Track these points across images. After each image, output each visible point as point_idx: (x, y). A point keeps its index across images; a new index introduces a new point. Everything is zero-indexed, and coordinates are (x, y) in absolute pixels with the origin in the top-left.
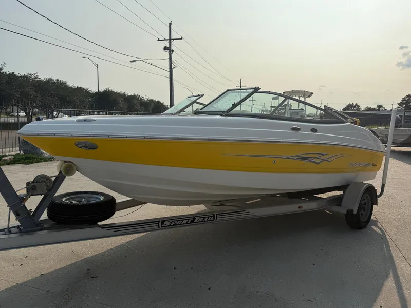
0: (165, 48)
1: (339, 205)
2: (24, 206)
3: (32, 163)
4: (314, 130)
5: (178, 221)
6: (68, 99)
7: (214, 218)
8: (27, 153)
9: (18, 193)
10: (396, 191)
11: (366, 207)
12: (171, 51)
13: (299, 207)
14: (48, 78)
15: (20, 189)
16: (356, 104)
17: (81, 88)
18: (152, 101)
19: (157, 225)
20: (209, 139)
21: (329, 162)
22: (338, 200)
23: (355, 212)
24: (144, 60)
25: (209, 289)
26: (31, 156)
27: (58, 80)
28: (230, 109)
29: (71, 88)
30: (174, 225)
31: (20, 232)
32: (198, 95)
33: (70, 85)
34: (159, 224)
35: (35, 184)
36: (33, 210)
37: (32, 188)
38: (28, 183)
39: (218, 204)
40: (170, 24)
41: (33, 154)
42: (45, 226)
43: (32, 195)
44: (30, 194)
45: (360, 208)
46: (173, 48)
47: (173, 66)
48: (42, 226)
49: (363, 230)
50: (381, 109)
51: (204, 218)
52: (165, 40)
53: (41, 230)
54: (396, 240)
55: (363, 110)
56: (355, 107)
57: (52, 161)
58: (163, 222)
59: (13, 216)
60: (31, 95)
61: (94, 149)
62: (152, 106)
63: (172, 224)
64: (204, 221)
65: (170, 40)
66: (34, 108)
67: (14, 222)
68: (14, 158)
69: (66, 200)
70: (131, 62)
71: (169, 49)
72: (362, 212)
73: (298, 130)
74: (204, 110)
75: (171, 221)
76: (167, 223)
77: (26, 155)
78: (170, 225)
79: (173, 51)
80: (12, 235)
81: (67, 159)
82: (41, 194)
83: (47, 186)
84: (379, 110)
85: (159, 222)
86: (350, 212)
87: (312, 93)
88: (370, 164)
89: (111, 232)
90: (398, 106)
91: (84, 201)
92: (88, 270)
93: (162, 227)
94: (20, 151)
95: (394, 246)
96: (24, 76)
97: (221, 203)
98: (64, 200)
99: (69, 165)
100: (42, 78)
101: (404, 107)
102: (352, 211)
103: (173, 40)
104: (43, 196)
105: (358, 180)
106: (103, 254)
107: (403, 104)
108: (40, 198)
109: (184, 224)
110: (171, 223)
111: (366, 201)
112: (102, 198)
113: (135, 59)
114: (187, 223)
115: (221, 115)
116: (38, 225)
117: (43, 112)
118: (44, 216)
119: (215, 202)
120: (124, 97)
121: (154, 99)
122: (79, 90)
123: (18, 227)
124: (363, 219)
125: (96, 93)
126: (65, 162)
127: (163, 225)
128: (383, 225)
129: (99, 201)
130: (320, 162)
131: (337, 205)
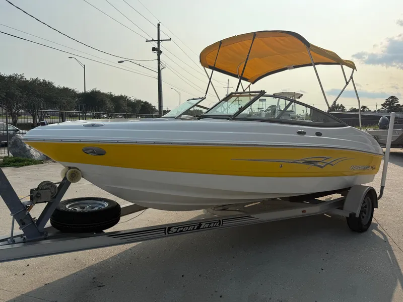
0: (154, 49)
1: (341, 208)
2: (29, 214)
3: (22, 166)
4: (319, 134)
5: (184, 227)
6: (54, 100)
7: (220, 224)
8: (16, 156)
9: (22, 201)
10: (391, 193)
11: (367, 209)
12: (159, 52)
13: (303, 212)
14: (34, 78)
15: (24, 196)
16: (341, 105)
17: (67, 89)
18: (139, 102)
19: (164, 231)
20: (218, 144)
21: (333, 165)
22: (339, 204)
23: (357, 216)
24: (132, 61)
25: (221, 297)
26: (21, 158)
27: (44, 81)
28: (237, 113)
29: (58, 88)
30: (180, 231)
31: (24, 242)
32: (200, 98)
33: (56, 86)
34: (165, 230)
35: (39, 191)
36: (37, 218)
37: (36, 195)
38: (32, 191)
39: (221, 208)
40: (159, 25)
41: (23, 156)
42: (49, 235)
43: (37, 203)
44: (35, 201)
45: (362, 211)
46: (161, 49)
47: (161, 67)
48: (46, 234)
49: (365, 233)
50: (365, 110)
51: (210, 224)
52: (153, 40)
53: (46, 239)
54: (399, 243)
55: (348, 111)
56: (339, 108)
57: (42, 163)
58: (169, 229)
59: (17, 225)
60: (17, 96)
61: (102, 155)
62: (140, 107)
63: (178, 231)
64: (211, 227)
65: (159, 41)
66: (19, 108)
67: (18, 231)
68: (4, 161)
69: (69, 207)
70: (119, 62)
71: (157, 50)
72: (364, 215)
73: (304, 133)
74: (209, 114)
75: (177, 227)
76: (173, 230)
77: (16, 158)
78: (176, 232)
79: (161, 52)
80: (16, 246)
81: (72, 165)
82: (45, 202)
83: (52, 193)
84: (363, 111)
85: (165, 228)
86: (352, 215)
87: (302, 95)
88: (369, 166)
89: (118, 240)
90: (382, 107)
91: (87, 208)
92: (94, 278)
93: (168, 233)
94: (8, 153)
95: (398, 249)
96: (10, 77)
97: (224, 208)
98: (67, 206)
99: (75, 171)
100: (28, 79)
101: (388, 108)
102: (355, 214)
103: (162, 40)
104: (47, 203)
105: (357, 183)
106: (107, 261)
107: (387, 105)
108: (44, 205)
109: (190, 230)
110: (178, 229)
111: (366, 204)
112: (106, 205)
113: (124, 60)
114: (193, 229)
115: (228, 119)
116: (42, 234)
117: (28, 113)
118: (48, 224)
119: (217, 207)
120: (110, 97)
121: (142, 100)
122: (66, 90)
123: (21, 236)
124: (364, 222)
125: (82, 93)
126: (70, 168)
127: (169, 232)
128: (384, 228)
129: (103, 207)
130: (324, 166)
131: (339, 209)
